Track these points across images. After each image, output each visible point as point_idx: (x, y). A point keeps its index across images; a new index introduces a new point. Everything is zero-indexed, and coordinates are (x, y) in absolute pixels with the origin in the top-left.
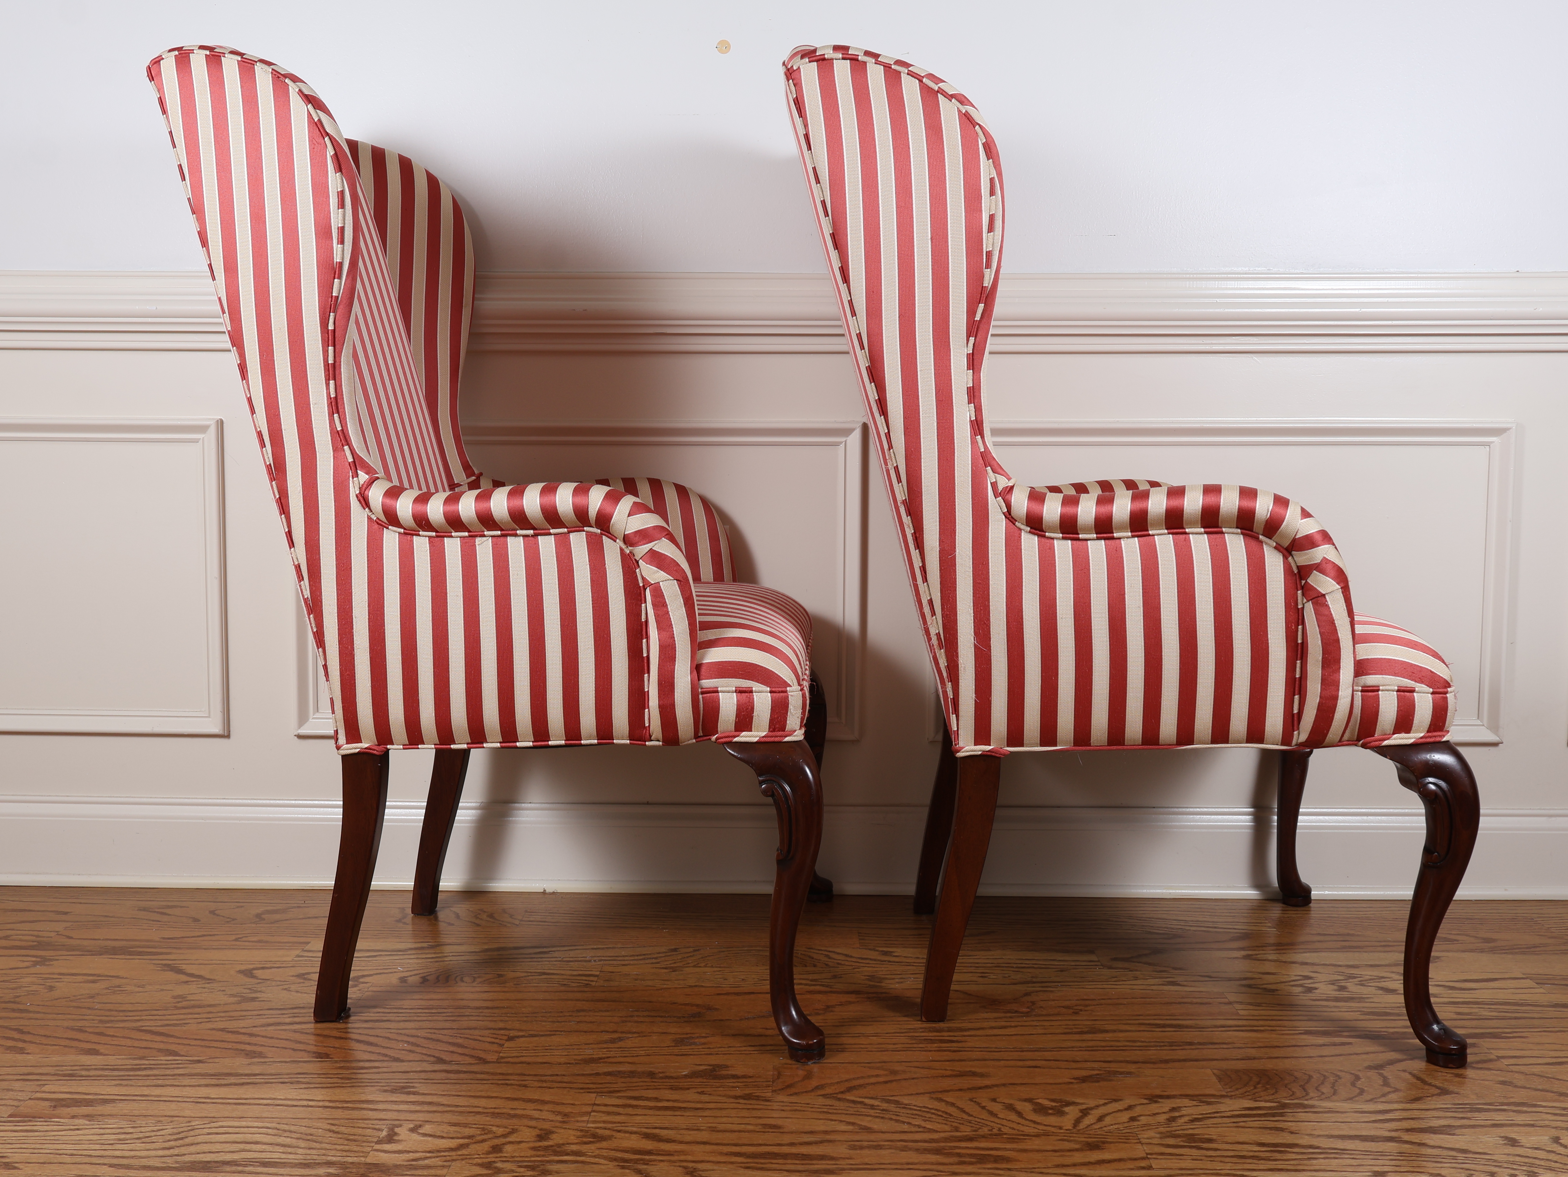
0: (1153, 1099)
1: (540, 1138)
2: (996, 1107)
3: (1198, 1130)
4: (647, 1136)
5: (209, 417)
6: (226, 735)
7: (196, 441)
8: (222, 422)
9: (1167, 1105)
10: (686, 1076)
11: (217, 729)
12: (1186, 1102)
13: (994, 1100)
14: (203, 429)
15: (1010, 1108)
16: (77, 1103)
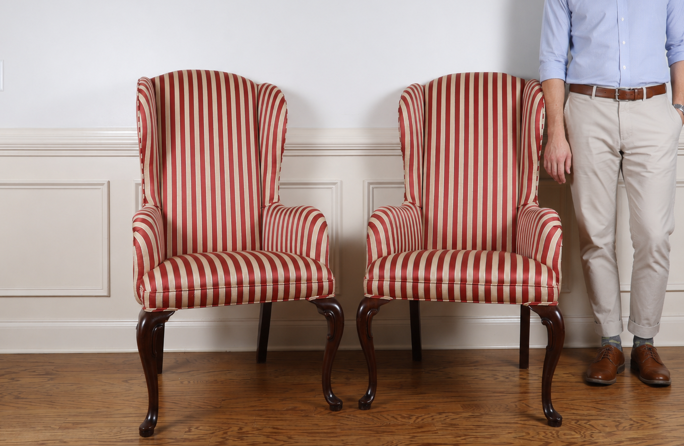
0: (440, 413)
1: (239, 430)
2: (389, 417)
3: (454, 422)
4: (274, 428)
5: (104, 180)
6: (109, 296)
7: (100, 189)
8: (109, 182)
9: (444, 415)
10: (285, 410)
11: (106, 294)
12: (450, 414)
13: (388, 415)
14: (102, 184)
15: (393, 417)
16: (81, 423)
